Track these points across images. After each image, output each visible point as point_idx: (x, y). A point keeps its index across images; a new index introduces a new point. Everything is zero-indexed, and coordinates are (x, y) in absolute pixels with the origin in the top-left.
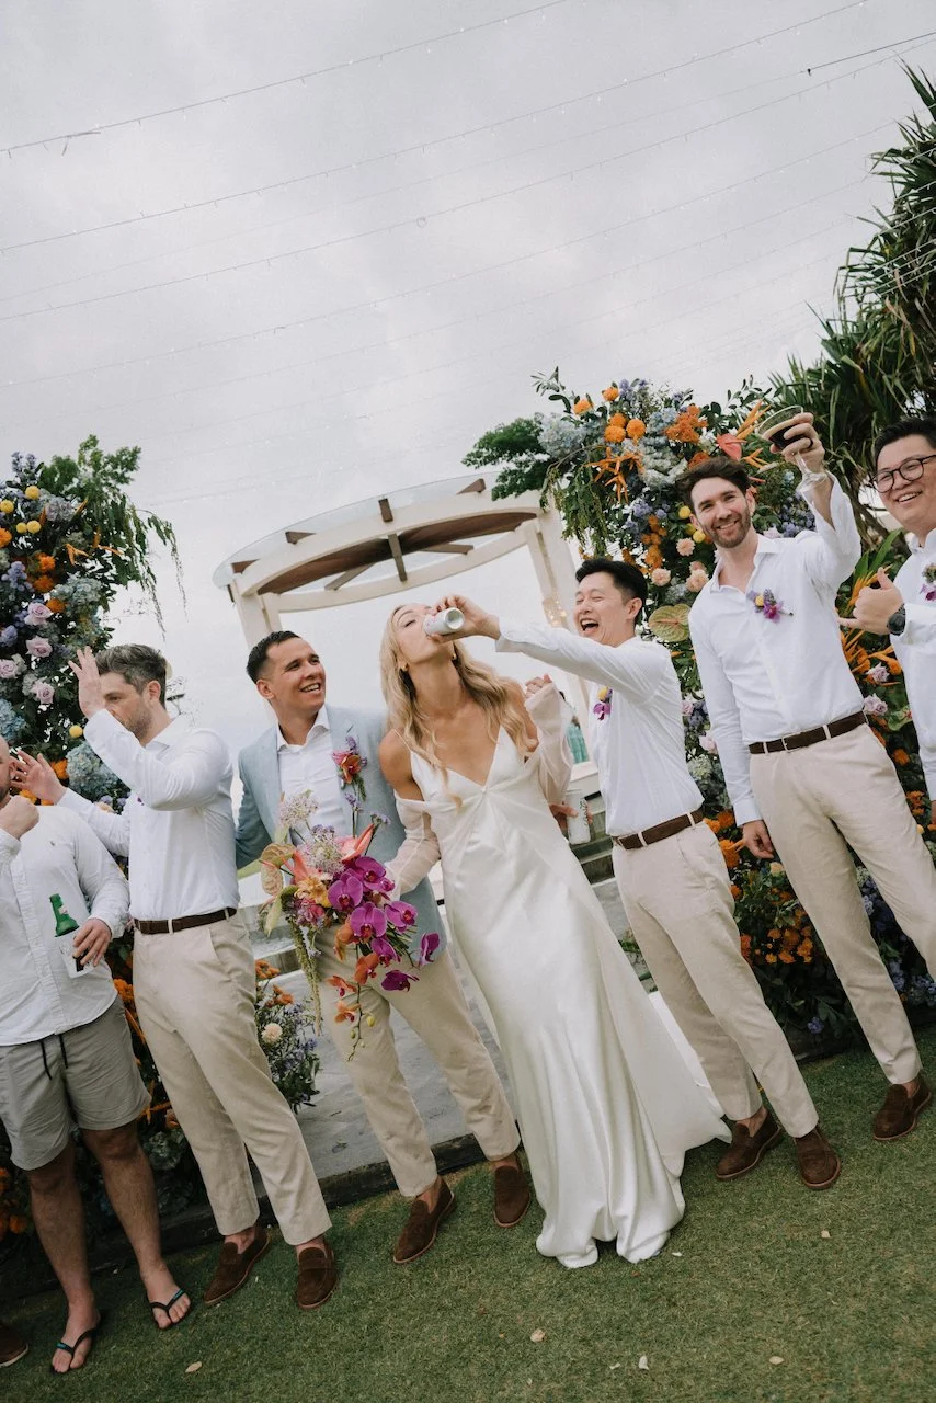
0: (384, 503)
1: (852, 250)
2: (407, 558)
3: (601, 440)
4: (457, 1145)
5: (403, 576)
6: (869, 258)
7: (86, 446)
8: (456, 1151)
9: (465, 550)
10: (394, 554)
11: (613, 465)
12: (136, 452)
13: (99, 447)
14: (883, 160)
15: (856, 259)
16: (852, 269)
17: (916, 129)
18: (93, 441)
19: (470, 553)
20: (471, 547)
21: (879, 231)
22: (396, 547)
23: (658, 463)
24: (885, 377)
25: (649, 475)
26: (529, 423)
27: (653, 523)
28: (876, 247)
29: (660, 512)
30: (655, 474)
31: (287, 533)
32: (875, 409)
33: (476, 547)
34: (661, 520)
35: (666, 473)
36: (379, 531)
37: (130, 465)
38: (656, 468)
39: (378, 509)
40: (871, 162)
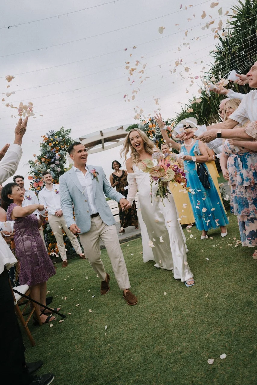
0: (101, 132)
1: (205, 73)
2: (105, 144)
3: (148, 127)
4: (127, 238)
5: (103, 148)
6: (209, 74)
7: (62, 128)
8: (127, 239)
9: (118, 141)
10: (102, 143)
11: (150, 132)
12: (70, 130)
13: (64, 128)
14: (212, 53)
15: (206, 75)
16: (205, 77)
17: (219, 46)
18: (63, 127)
19: (119, 142)
20: (119, 141)
21: (211, 68)
22: (103, 141)
23: (158, 131)
24: (214, 101)
25: (156, 134)
26: (136, 124)
27: (157, 142)
28: (210, 72)
29: (158, 140)
30: (157, 133)
31: (80, 139)
32: (212, 108)
33: (120, 141)
34: (158, 141)
35: (159, 133)
36: (100, 138)
37: (69, 132)
38: (157, 132)
39: (100, 133)
40: (209, 53)
